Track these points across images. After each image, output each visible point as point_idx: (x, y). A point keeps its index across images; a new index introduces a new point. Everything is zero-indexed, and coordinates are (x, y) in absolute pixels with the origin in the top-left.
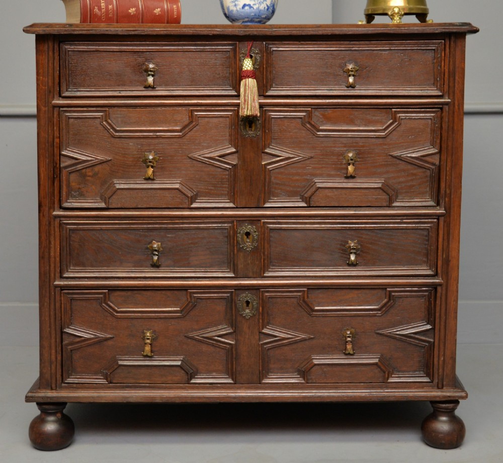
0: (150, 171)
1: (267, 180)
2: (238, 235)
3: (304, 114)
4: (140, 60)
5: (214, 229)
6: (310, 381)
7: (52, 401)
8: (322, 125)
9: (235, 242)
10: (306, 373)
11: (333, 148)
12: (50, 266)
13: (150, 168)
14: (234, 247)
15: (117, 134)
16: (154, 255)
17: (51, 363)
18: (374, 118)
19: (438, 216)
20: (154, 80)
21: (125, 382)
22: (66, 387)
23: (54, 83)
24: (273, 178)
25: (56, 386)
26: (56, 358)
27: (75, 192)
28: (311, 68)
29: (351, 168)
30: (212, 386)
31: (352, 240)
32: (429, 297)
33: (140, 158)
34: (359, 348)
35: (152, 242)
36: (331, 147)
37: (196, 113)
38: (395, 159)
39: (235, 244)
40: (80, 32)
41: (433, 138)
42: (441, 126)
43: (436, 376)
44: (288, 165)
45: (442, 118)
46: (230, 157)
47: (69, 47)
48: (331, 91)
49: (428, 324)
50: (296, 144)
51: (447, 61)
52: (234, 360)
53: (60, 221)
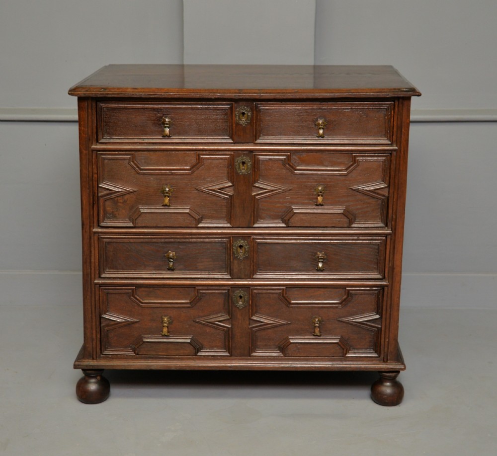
0: (167, 200)
1: (256, 207)
2: (234, 247)
3: (284, 157)
4: (159, 115)
5: (215, 242)
6: (287, 355)
7: (93, 368)
8: (298, 166)
9: (232, 252)
10: (284, 348)
11: (306, 183)
12: (91, 269)
13: (167, 197)
14: (230, 257)
15: (142, 172)
16: (170, 261)
17: (93, 340)
18: (338, 160)
19: (386, 235)
20: (169, 131)
21: (148, 353)
22: (103, 358)
23: (92, 132)
24: (260, 205)
25: (96, 357)
26: (96, 336)
27: (110, 214)
28: (290, 122)
29: (320, 199)
30: (214, 358)
31: (321, 252)
32: (378, 294)
33: (159, 189)
34: (324, 331)
35: (168, 251)
36: (305, 182)
37: (202, 156)
38: (354, 192)
39: (232, 254)
40: (113, 96)
41: (384, 176)
42: (390, 166)
43: (382, 352)
44: (272, 195)
45: (391, 161)
46: (227, 189)
47: (103, 105)
48: (306, 141)
49: (377, 314)
50: (279, 179)
51: (395, 118)
52: (230, 339)
53: (99, 235)
